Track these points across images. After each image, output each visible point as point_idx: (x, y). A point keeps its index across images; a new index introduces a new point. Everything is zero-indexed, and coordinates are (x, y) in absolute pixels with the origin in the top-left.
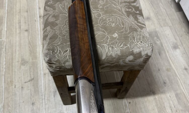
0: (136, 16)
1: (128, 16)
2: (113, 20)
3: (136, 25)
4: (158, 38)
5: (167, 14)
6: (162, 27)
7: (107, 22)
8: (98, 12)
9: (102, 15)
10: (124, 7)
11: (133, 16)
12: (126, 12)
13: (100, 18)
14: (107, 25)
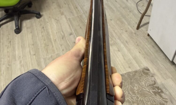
0: (160, 94)
1: (156, 95)
2: (147, 100)
3: (163, 100)
4: (166, 89)
5: (166, 68)
6: (165, 79)
7: (145, 102)
8: (136, 95)
9: (140, 98)
10: (150, 89)
11: (158, 94)
12: (153, 92)
13: (139, 99)
14: (145, 104)
